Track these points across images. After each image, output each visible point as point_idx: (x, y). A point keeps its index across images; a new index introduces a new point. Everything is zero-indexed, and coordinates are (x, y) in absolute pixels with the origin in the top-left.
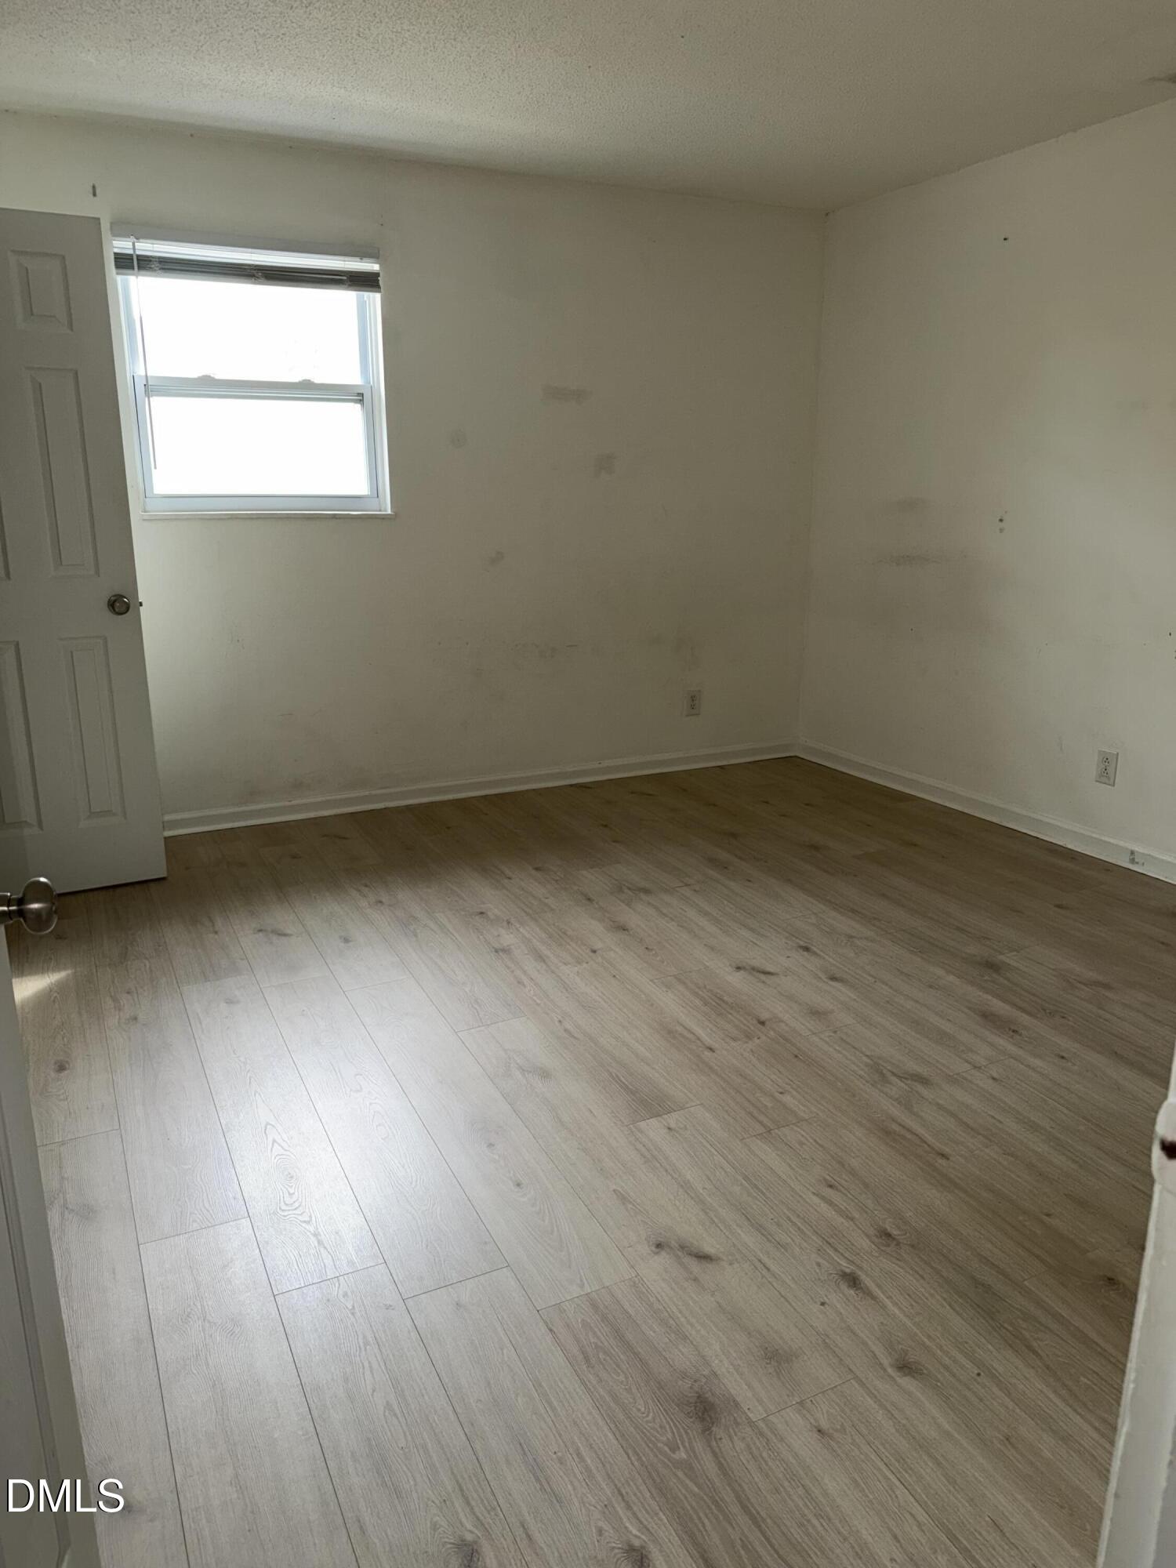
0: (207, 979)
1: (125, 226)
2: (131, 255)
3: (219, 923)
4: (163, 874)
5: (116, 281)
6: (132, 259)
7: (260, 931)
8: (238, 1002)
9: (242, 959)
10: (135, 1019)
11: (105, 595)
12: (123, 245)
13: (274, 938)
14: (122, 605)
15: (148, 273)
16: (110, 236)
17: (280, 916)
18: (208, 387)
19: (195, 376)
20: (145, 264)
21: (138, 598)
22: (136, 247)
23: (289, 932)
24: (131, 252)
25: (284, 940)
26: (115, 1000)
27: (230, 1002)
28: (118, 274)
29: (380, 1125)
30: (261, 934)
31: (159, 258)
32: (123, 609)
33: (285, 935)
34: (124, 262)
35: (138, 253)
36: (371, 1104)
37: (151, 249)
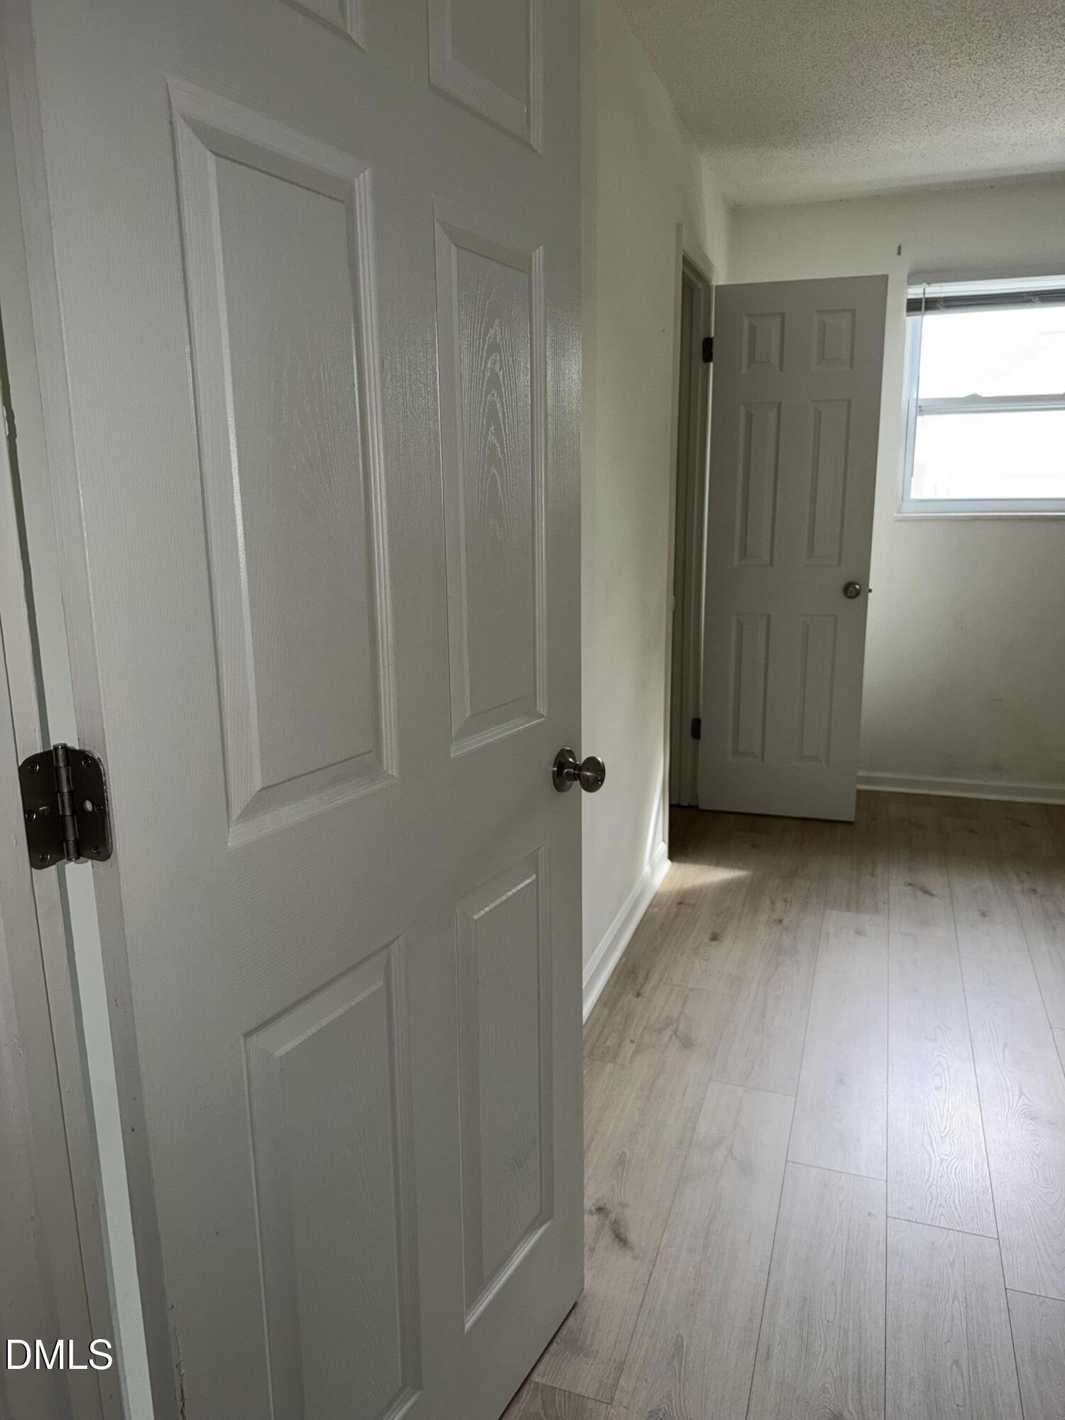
0: (849, 910)
1: (918, 276)
2: (921, 299)
3: (880, 869)
4: (852, 819)
5: (905, 322)
6: (921, 302)
7: (910, 884)
8: (864, 935)
9: (884, 903)
10: (780, 921)
11: (842, 583)
12: (916, 292)
13: (920, 894)
14: (855, 591)
15: (933, 312)
16: (906, 284)
17: (934, 879)
18: (975, 404)
19: (964, 396)
20: (931, 304)
21: (868, 585)
22: (926, 292)
23: (935, 892)
24: (921, 296)
25: (928, 898)
26: (773, 903)
27: (858, 932)
28: (907, 316)
29: (936, 1075)
30: (909, 888)
31: (945, 298)
32: (853, 594)
33: (932, 895)
34: (915, 306)
35: (927, 296)
36: (938, 1055)
37: (939, 291)
